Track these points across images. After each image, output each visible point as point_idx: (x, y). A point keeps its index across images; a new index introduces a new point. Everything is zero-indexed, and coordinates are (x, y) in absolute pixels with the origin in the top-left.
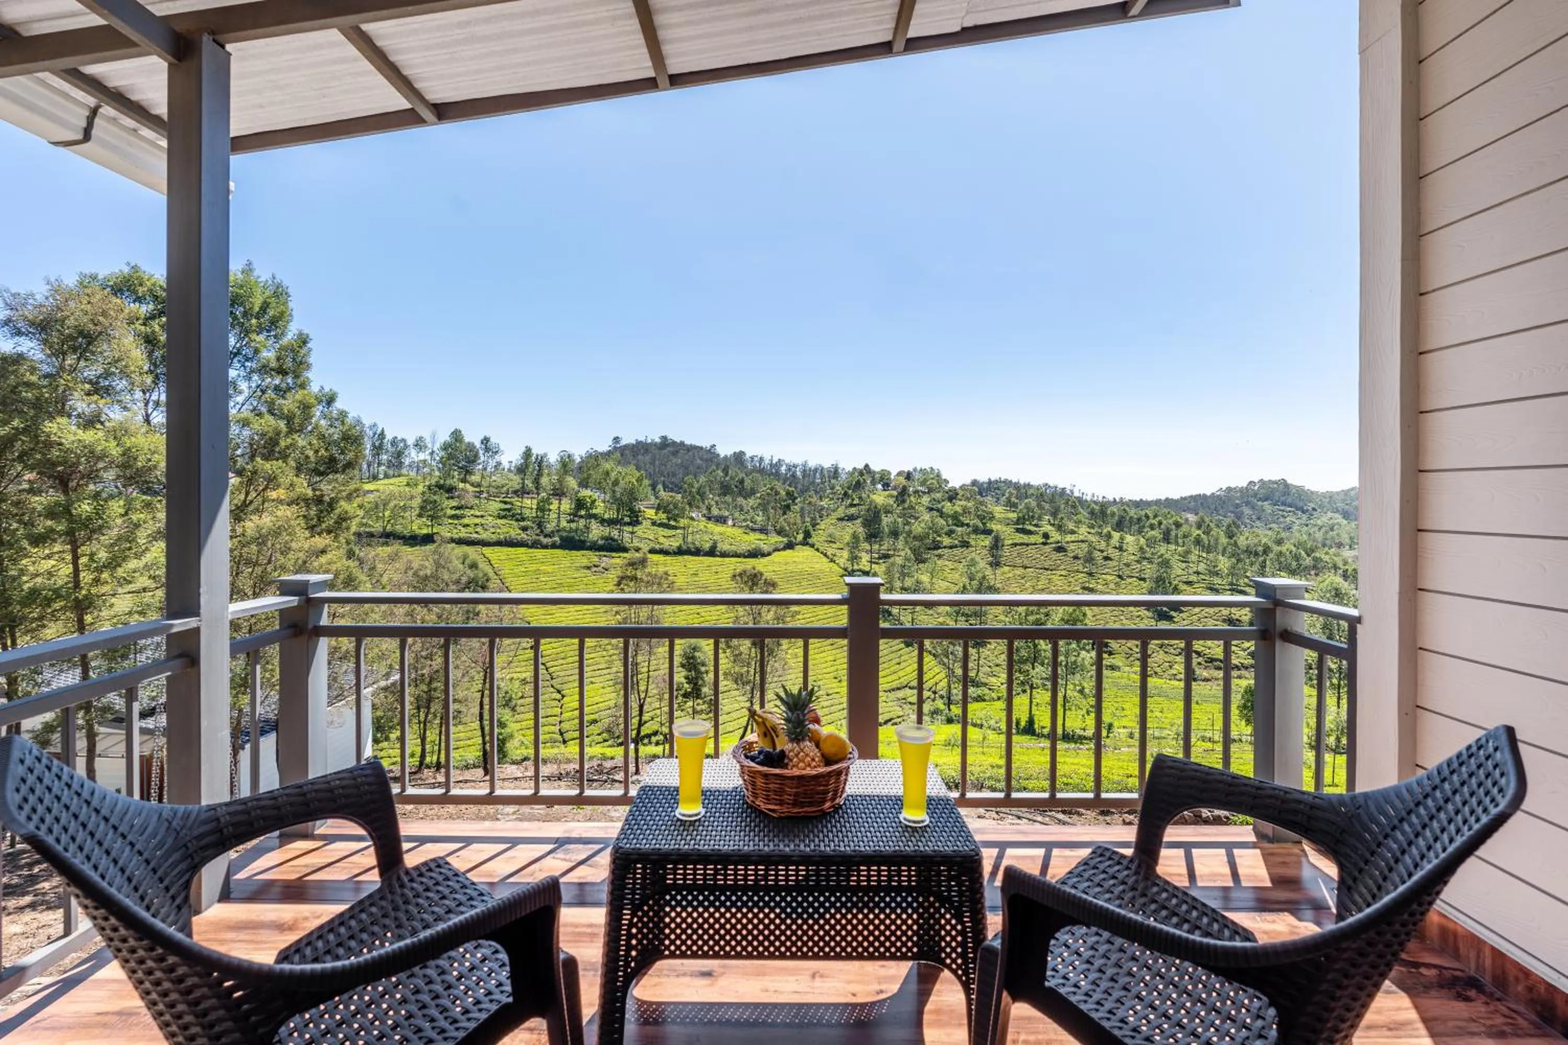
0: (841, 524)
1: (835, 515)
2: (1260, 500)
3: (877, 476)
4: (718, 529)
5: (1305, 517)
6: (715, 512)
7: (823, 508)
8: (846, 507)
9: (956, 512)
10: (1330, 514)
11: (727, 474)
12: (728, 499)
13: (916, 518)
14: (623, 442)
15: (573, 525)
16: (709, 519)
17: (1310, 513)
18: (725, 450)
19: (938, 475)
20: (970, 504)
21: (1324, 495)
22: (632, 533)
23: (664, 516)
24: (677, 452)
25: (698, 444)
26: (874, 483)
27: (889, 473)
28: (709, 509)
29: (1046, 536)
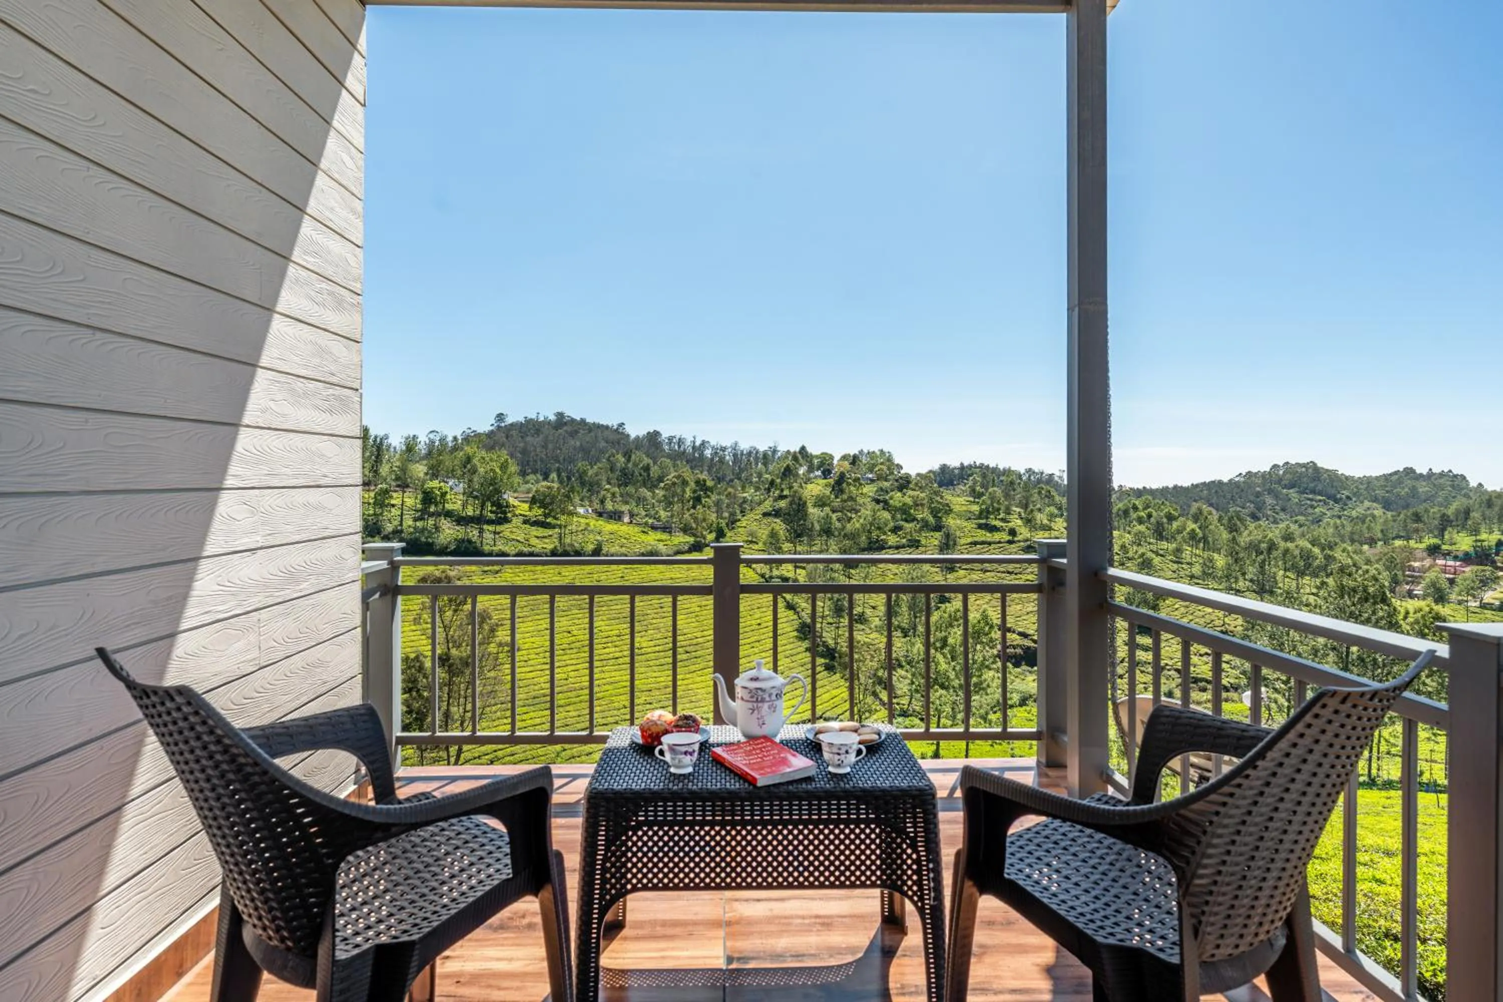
0: (766, 521)
1: (760, 510)
2: (1285, 487)
3: (816, 461)
4: (609, 527)
5: (1337, 507)
6: (609, 506)
7: (745, 501)
8: (775, 500)
9: (904, 504)
10: (1367, 504)
11: (629, 460)
12: (630, 489)
13: (857, 511)
14: (510, 420)
15: (419, 524)
16: (600, 515)
17: (1343, 503)
18: (636, 430)
19: (890, 460)
20: (923, 495)
21: (1361, 480)
22: (495, 533)
23: (540, 511)
24: (577, 432)
25: (603, 422)
26: (811, 469)
27: (832, 457)
28: (602, 502)
29: (1013, 532)
